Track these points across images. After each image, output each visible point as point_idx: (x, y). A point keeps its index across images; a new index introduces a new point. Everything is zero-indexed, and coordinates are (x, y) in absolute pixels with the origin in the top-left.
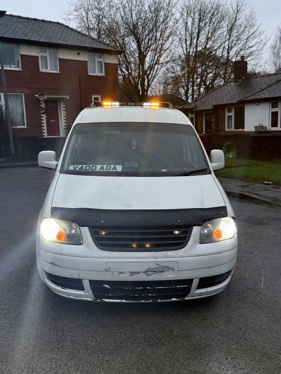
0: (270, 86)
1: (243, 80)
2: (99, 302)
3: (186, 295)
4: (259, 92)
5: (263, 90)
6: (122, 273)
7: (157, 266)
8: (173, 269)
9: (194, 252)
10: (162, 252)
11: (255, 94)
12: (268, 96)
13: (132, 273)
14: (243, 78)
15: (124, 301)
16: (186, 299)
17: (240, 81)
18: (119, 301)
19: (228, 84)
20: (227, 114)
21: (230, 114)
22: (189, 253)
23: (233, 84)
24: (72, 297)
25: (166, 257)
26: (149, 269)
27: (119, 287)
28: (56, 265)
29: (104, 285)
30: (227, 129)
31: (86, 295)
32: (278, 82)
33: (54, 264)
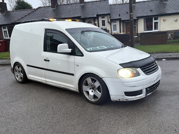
0: (26, 16)
2: (146, 97)
4: (21, 19)
5: (23, 18)
6: (153, 82)
8: (159, 76)
11: (19, 20)
14: (6, 11)
15: (151, 93)
17: (5, 13)
20: (3, 30)
21: (5, 30)
24: (139, 98)
26: (157, 78)
29: (148, 89)
30: (4, 38)
32: (29, 14)
33: (135, 86)
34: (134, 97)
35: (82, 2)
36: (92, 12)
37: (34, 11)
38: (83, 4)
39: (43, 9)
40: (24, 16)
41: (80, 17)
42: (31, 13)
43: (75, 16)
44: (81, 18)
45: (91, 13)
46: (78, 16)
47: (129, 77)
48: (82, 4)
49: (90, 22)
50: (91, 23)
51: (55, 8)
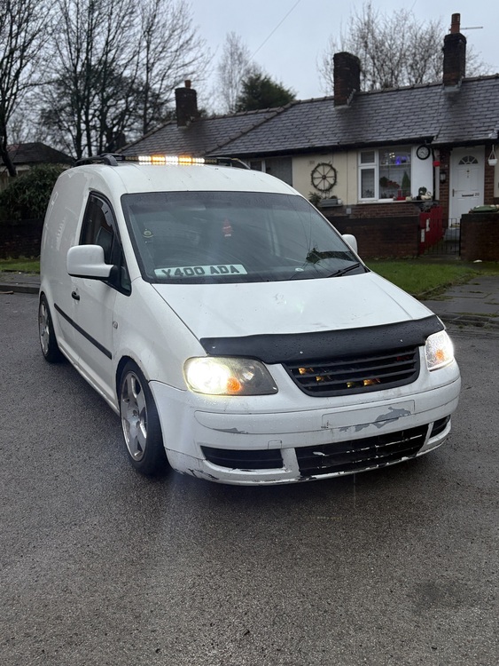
0: (244, 134)
1: (192, 121)
2: (307, 482)
3: (417, 450)
4: (228, 143)
5: (233, 140)
6: (345, 429)
7: (390, 411)
8: (409, 413)
9: (430, 384)
10: (394, 389)
11: (221, 147)
12: (243, 150)
13: (359, 427)
14: (192, 118)
15: (342, 473)
16: (418, 455)
17: (188, 123)
18: (336, 474)
19: (167, 128)
22: (424, 387)
23: (175, 128)
24: (262, 482)
25: (400, 395)
26: (381, 416)
27: (338, 453)
28: (240, 433)
29: (315, 453)
31: (288, 473)
32: (255, 127)
33: (234, 431)
34: (237, 472)
35: (453, 78)
36: (484, 120)
37: (272, 118)
38: (454, 89)
39: (305, 108)
40: (238, 135)
41: (430, 139)
42: (260, 125)
43: (413, 136)
44: (433, 143)
45: (478, 125)
46: (425, 134)
47: (223, 392)
48: (453, 85)
49: (471, 158)
50: (476, 162)
51: (345, 107)
